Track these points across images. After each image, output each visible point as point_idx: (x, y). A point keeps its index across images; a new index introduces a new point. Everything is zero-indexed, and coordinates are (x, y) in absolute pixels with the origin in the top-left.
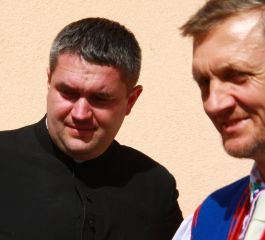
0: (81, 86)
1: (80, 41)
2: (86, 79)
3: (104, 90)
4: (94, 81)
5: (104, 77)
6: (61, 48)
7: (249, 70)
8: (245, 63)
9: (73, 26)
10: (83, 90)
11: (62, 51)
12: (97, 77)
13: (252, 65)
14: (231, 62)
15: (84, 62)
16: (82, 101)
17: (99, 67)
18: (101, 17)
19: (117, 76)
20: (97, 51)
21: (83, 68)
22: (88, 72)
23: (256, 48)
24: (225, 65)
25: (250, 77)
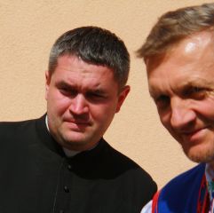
0: (79, 84)
1: (77, 44)
2: (84, 77)
3: (99, 87)
4: (91, 79)
5: (99, 76)
6: (61, 51)
7: (207, 86)
8: (203, 80)
9: (69, 33)
10: (80, 87)
11: (62, 54)
12: (93, 75)
13: (209, 81)
14: (190, 80)
15: (82, 62)
16: (80, 98)
17: (96, 67)
18: (94, 25)
19: (111, 75)
20: (93, 53)
21: (81, 68)
22: (85, 72)
23: (211, 66)
24: (185, 83)
25: (207, 92)
